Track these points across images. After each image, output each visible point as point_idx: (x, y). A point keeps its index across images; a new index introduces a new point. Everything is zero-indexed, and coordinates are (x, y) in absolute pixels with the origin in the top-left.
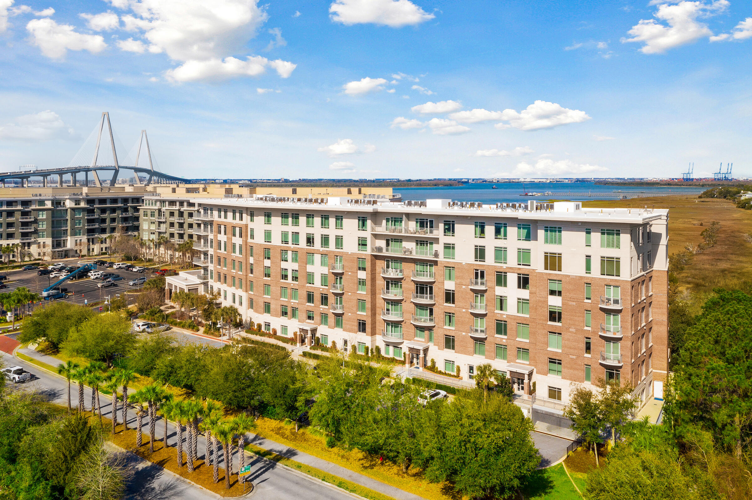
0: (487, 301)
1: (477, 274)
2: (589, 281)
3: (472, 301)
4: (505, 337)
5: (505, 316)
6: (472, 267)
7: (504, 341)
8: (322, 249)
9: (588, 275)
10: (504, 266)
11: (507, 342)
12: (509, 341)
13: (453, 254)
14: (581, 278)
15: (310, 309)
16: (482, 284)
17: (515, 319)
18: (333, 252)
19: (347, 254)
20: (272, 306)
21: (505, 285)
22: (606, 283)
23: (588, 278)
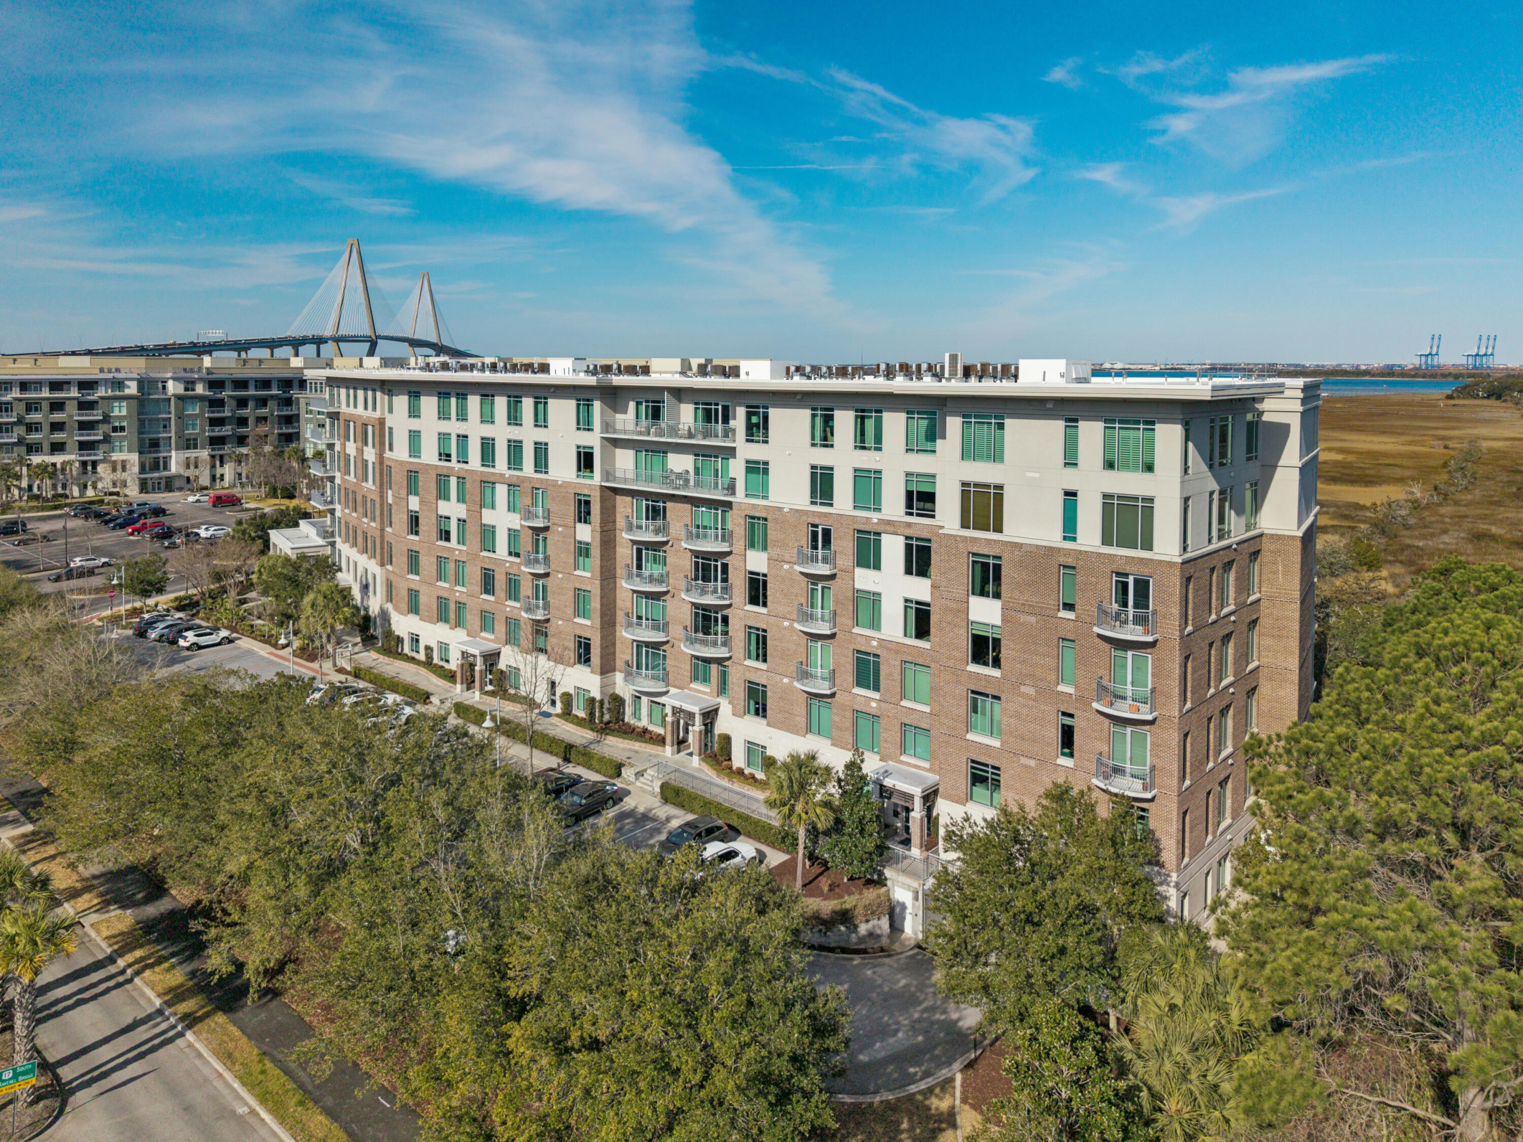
0: (836, 602)
1: (815, 535)
2: (1070, 561)
3: (803, 601)
4: (876, 695)
5: (875, 643)
6: (804, 518)
7: (874, 704)
8: (508, 473)
9: (1069, 545)
10: (875, 517)
11: (879, 708)
12: (883, 705)
13: (765, 486)
14: (1051, 551)
15: (487, 607)
16: (825, 560)
17: (897, 652)
18: (530, 479)
19: (554, 484)
20: (423, 599)
21: (877, 567)
22: (1114, 567)
23: (1068, 552)
